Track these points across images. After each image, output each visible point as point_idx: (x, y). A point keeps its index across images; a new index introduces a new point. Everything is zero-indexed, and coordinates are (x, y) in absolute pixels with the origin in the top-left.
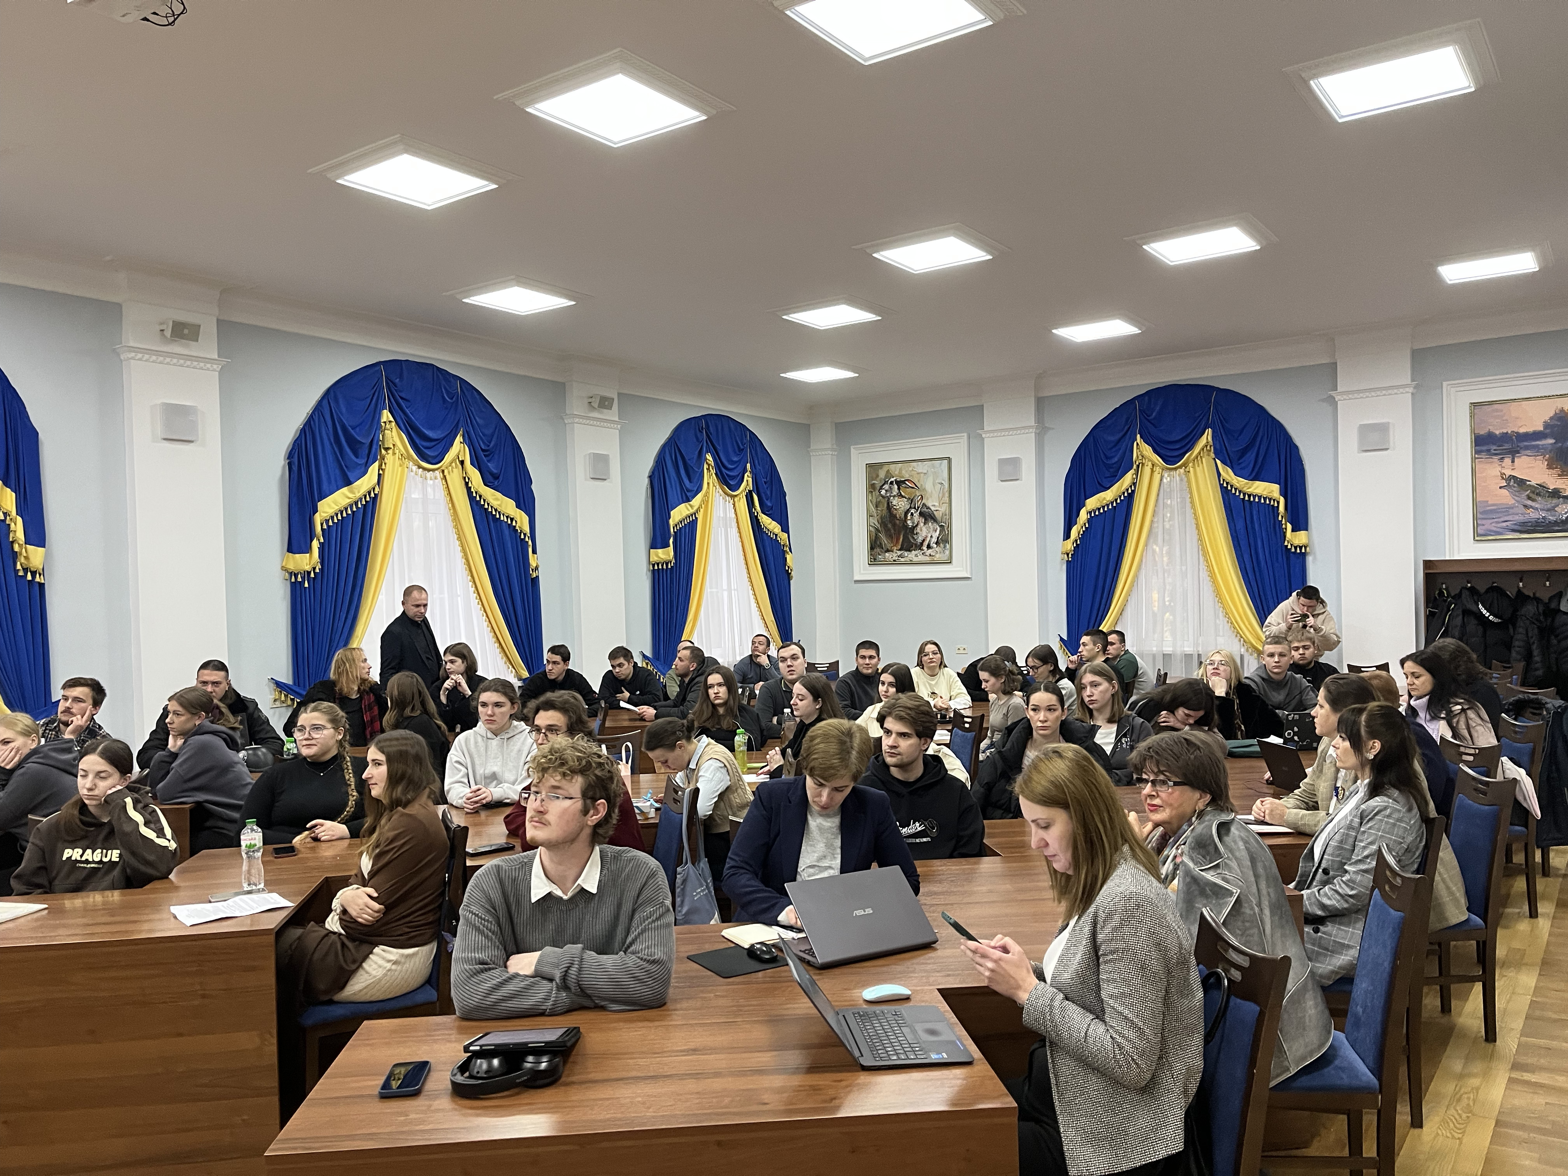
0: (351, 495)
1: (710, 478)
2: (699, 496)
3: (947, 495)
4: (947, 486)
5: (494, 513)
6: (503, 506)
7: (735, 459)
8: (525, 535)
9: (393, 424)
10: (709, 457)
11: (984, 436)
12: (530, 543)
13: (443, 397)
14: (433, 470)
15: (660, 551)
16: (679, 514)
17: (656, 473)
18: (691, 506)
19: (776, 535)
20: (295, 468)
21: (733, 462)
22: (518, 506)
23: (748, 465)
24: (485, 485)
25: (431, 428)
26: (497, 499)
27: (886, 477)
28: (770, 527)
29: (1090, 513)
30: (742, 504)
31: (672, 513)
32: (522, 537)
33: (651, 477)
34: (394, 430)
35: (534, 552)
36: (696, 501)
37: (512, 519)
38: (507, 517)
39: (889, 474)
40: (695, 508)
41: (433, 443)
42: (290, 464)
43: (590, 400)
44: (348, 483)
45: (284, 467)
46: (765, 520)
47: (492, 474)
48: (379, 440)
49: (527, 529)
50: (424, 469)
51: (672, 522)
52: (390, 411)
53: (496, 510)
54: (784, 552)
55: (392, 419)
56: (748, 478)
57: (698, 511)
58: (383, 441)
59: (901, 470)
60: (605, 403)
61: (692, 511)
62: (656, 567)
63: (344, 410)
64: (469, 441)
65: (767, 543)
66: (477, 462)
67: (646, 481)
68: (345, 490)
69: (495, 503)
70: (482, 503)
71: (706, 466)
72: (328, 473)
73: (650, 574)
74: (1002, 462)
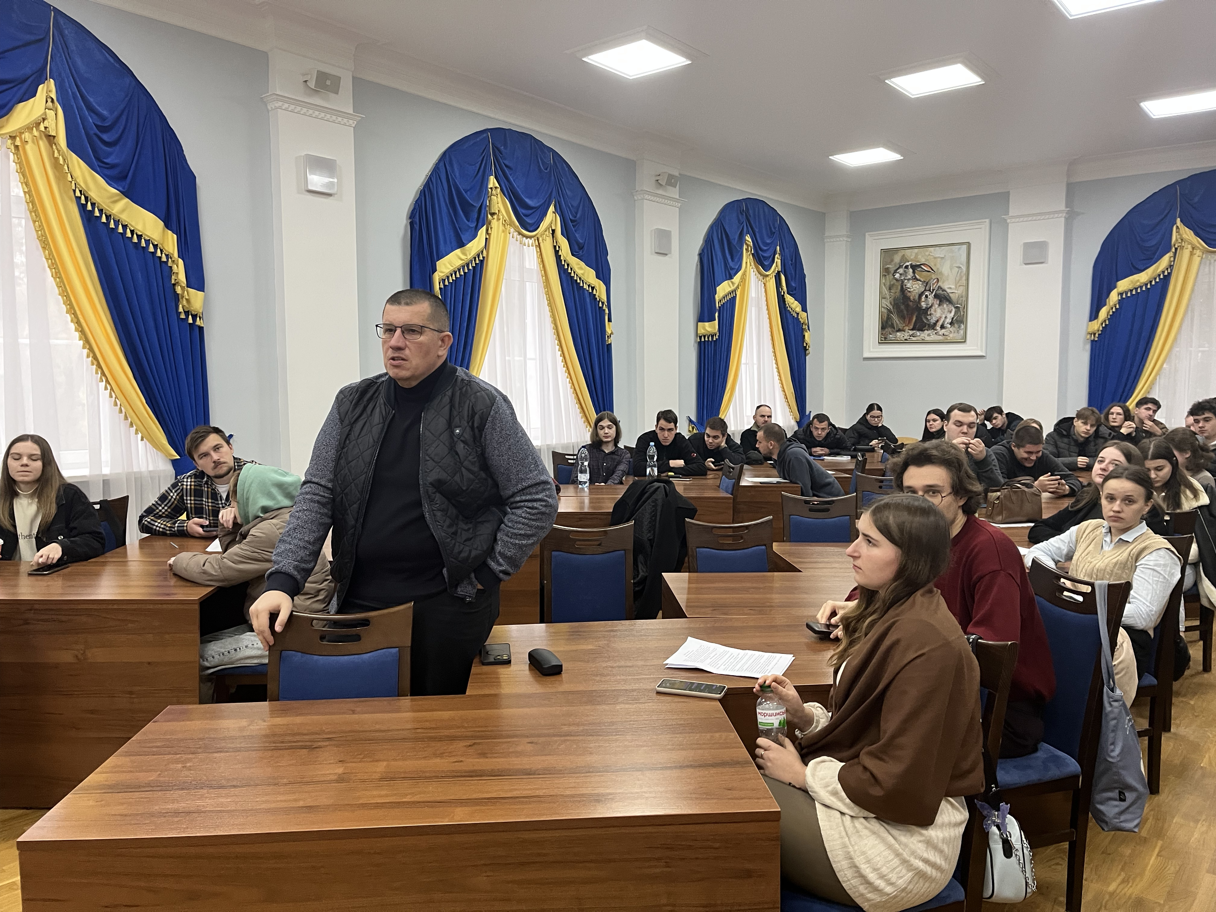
0: (463, 257)
1: (747, 259)
2: (740, 274)
3: (964, 278)
4: (964, 268)
5: (578, 281)
6: (586, 274)
7: (768, 241)
8: (603, 303)
9: (499, 190)
10: (748, 238)
11: (1008, 221)
12: (607, 311)
13: (539, 166)
14: (531, 237)
15: (707, 324)
16: (723, 289)
17: (705, 251)
18: (733, 283)
19: (798, 314)
20: (417, 227)
21: (767, 244)
22: (598, 277)
23: (778, 248)
24: (573, 255)
25: (530, 197)
26: (581, 268)
27: (901, 262)
28: (793, 306)
29: (1121, 294)
30: (772, 283)
31: (718, 288)
32: (601, 305)
33: (701, 255)
34: (499, 195)
35: (610, 320)
36: (737, 279)
37: (593, 288)
38: (589, 286)
39: (904, 259)
40: (736, 286)
41: (530, 212)
42: (412, 224)
43: (658, 178)
44: (461, 244)
45: (406, 226)
46: (789, 299)
47: (578, 243)
48: (486, 206)
49: (604, 298)
50: (524, 236)
51: (717, 298)
52: (496, 178)
53: (580, 279)
54: (803, 330)
55: (497, 185)
56: (778, 260)
57: (738, 287)
58: (490, 207)
59: (917, 254)
60: (671, 181)
61: (733, 288)
62: (703, 340)
63: (457, 174)
64: (560, 211)
65: (790, 321)
66: (566, 233)
67: (696, 258)
68: (458, 252)
69: (579, 272)
70: (570, 271)
71: (745, 247)
72: (444, 234)
73: (696, 345)
74: (1028, 246)
